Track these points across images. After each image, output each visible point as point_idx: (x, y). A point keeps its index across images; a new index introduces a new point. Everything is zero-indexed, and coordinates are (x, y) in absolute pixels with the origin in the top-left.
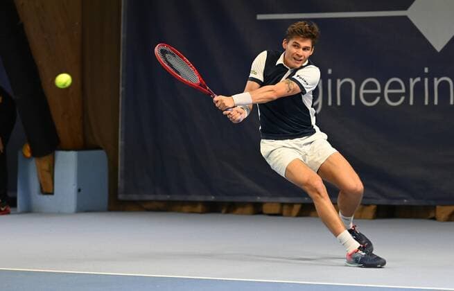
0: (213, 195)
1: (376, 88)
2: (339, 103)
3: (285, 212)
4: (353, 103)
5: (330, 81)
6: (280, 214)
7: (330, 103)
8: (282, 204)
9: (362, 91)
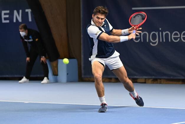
1: (178, 35)
2: (164, 41)
3: (147, 82)
4: (170, 41)
5: (160, 33)
6: (145, 83)
7: (161, 41)
8: (146, 79)
9: (173, 36)
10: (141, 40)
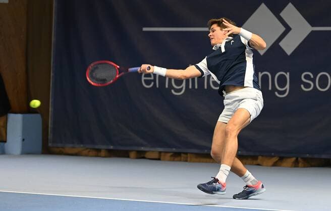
0: (111, 145)
2: (196, 87)
3: (162, 158)
4: (206, 87)
6: (159, 159)
7: (190, 87)
8: (160, 153)
9: (211, 80)
10: (155, 84)
